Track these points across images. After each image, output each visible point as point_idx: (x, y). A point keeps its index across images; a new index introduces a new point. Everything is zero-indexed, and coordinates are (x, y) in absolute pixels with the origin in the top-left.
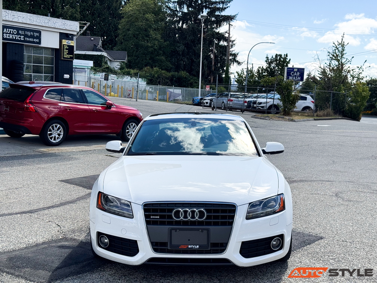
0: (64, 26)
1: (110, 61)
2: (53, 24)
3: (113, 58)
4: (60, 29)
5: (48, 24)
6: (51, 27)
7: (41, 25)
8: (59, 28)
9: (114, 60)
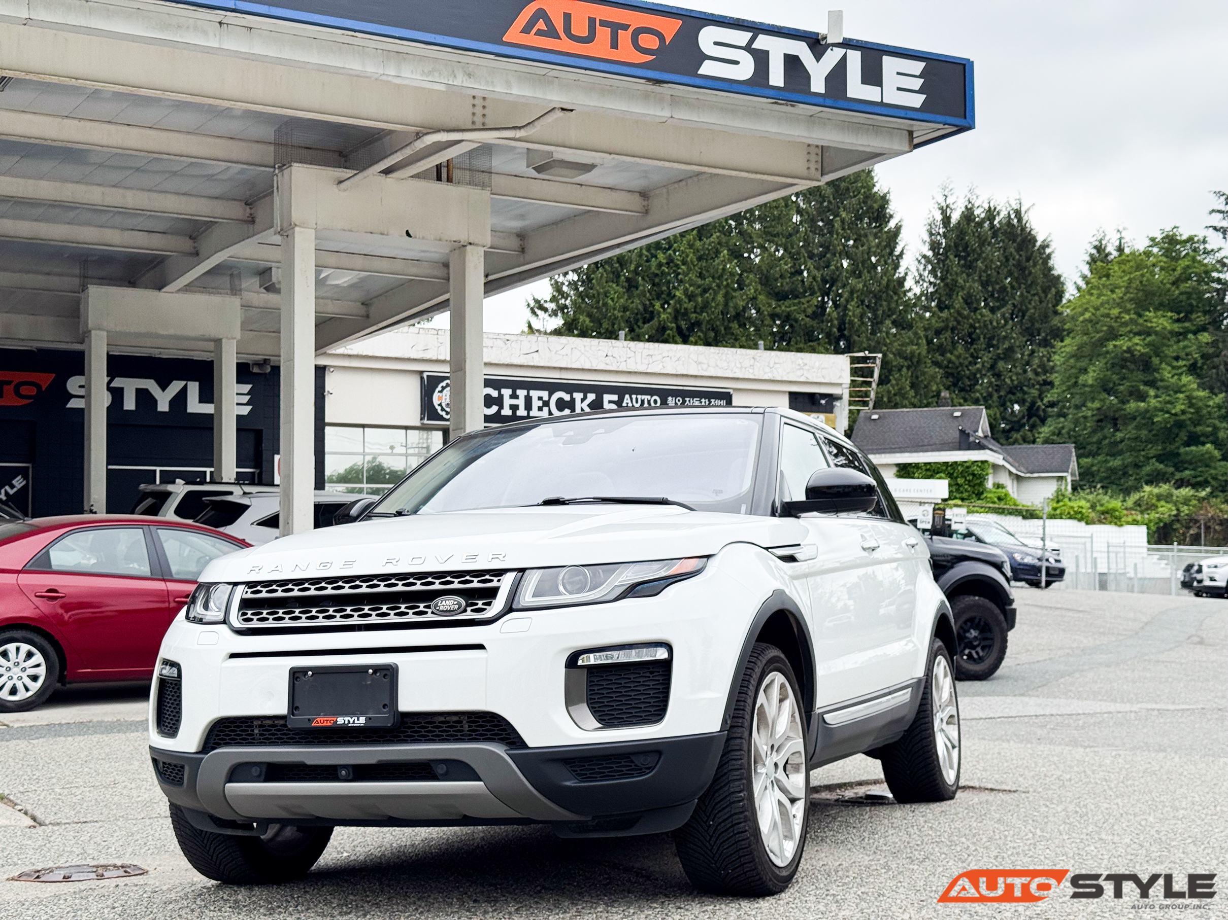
0: (799, 373)
1: (1018, 478)
2: (767, 369)
3: (1027, 469)
4: (791, 382)
5: (751, 371)
6: (760, 378)
7: (731, 375)
8: (785, 378)
9: (1028, 475)
